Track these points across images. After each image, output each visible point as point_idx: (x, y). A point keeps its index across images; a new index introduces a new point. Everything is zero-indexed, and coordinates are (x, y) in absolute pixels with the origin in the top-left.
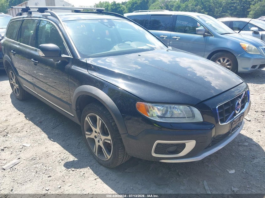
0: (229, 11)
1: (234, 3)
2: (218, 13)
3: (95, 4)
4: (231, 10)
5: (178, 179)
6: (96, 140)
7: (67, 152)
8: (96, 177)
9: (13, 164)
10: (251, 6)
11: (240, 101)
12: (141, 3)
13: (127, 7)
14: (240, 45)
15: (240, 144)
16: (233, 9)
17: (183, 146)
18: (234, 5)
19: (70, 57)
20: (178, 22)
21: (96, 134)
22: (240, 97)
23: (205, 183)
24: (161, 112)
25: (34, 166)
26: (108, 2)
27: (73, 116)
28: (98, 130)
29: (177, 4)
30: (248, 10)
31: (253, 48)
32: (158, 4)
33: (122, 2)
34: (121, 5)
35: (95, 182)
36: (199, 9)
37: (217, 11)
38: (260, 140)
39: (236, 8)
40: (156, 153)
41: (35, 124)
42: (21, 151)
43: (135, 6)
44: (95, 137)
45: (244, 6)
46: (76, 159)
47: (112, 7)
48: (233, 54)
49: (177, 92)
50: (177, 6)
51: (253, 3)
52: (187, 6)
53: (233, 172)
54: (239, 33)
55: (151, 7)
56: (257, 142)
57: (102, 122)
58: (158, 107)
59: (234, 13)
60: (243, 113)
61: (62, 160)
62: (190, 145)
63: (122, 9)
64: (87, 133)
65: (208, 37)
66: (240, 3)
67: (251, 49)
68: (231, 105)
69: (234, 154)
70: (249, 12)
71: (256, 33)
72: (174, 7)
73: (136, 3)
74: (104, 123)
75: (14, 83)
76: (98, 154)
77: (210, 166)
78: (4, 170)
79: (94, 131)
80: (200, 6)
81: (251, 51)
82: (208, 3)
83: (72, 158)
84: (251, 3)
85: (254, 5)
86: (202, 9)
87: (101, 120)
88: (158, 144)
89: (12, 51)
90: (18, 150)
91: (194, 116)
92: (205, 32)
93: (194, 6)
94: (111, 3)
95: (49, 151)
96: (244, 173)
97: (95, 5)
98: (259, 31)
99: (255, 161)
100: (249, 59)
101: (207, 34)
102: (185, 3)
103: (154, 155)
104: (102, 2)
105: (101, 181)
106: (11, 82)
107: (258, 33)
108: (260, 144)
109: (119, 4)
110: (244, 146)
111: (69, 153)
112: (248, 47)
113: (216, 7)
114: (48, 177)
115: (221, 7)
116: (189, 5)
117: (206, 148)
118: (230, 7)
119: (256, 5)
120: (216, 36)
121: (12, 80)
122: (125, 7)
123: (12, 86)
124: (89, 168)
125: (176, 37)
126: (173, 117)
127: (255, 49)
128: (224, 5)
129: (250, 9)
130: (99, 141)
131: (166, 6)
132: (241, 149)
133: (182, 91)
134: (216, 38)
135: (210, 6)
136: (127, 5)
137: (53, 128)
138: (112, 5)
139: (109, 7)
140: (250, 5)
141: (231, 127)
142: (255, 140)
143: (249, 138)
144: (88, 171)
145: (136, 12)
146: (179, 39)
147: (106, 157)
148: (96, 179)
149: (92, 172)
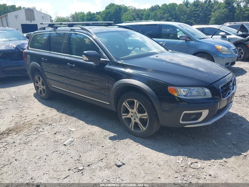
0: (193, 18)
1: (197, 11)
2: (183, 20)
3: (72, 14)
4: (195, 17)
5: (194, 140)
6: (132, 119)
7: (107, 131)
8: (136, 144)
9: (70, 141)
10: (212, 13)
11: (231, 84)
12: (114, 13)
13: (101, 16)
14: (215, 47)
15: (230, 117)
16: (196, 16)
17: (201, 114)
18: (197, 13)
19: (107, 60)
20: (163, 30)
21: (132, 114)
22: (231, 81)
23: (214, 141)
24: (186, 93)
25: (87, 141)
26: (83, 12)
27: (109, 104)
28: (135, 110)
29: (147, 13)
30: (210, 17)
31: (226, 49)
32: (130, 13)
33: (97, 12)
34: (96, 15)
35: (137, 147)
36: (167, 17)
37: (183, 18)
38: (243, 114)
39: (199, 15)
40: (182, 120)
41: (68, 115)
42: (70, 134)
43: (109, 16)
44: (131, 116)
45: (206, 13)
46: (116, 135)
47: (88, 17)
48: (210, 55)
49: (194, 79)
50: (147, 14)
51: (213, 10)
52: (156, 14)
53: (230, 134)
54: (211, 37)
55: (123, 16)
56: (241, 116)
57: (139, 103)
58: (183, 89)
59: (198, 20)
60: (234, 92)
61: (106, 136)
62: (205, 113)
63: (96, 18)
64: (123, 114)
65: (189, 42)
66: (202, 11)
67: (224, 50)
68: (227, 86)
69: (227, 124)
70: (210, 18)
71: (224, 37)
72: (145, 15)
73: (110, 13)
74: (141, 104)
75: (39, 85)
76: (134, 129)
77: (213, 132)
78: (66, 145)
79: (130, 112)
80: (167, 14)
81: (224, 51)
82: (174, 11)
83: (112, 135)
84: (211, 10)
85: (214, 12)
86: (169, 17)
87: (138, 103)
88: (185, 114)
89: (43, 58)
90: (67, 133)
91: (205, 94)
92: (187, 38)
93: (162, 14)
94: (86, 13)
95: (92, 132)
96: (238, 134)
97: (72, 16)
98: (226, 35)
99: (243, 127)
100: (223, 58)
101: (188, 39)
102: (154, 12)
103: (181, 122)
104: (77, 13)
105: (142, 146)
106: (36, 85)
107: (226, 37)
108: (244, 116)
109: (93, 14)
110: (233, 118)
111: (108, 132)
112: (222, 48)
113: (182, 15)
114: (102, 147)
115: (185, 15)
116: (158, 13)
117: (213, 117)
118: (194, 14)
119: (216, 12)
120: (195, 41)
121: (38, 83)
122: (100, 17)
123: (37, 88)
124: (128, 139)
125: (162, 43)
126: (191, 95)
127: (227, 50)
128: (188, 13)
129: (211, 16)
130: (135, 119)
131: (137, 15)
132: (231, 120)
133: (197, 78)
134: (195, 43)
135: (176, 14)
136: (102, 15)
137: (86, 117)
138: (87, 16)
139: (85, 17)
140: (210, 12)
141: (228, 102)
142: (239, 114)
143: (235, 114)
144: (128, 141)
145: (126, 23)
146: (165, 44)
147: (142, 130)
148: (137, 145)
149: (133, 141)
